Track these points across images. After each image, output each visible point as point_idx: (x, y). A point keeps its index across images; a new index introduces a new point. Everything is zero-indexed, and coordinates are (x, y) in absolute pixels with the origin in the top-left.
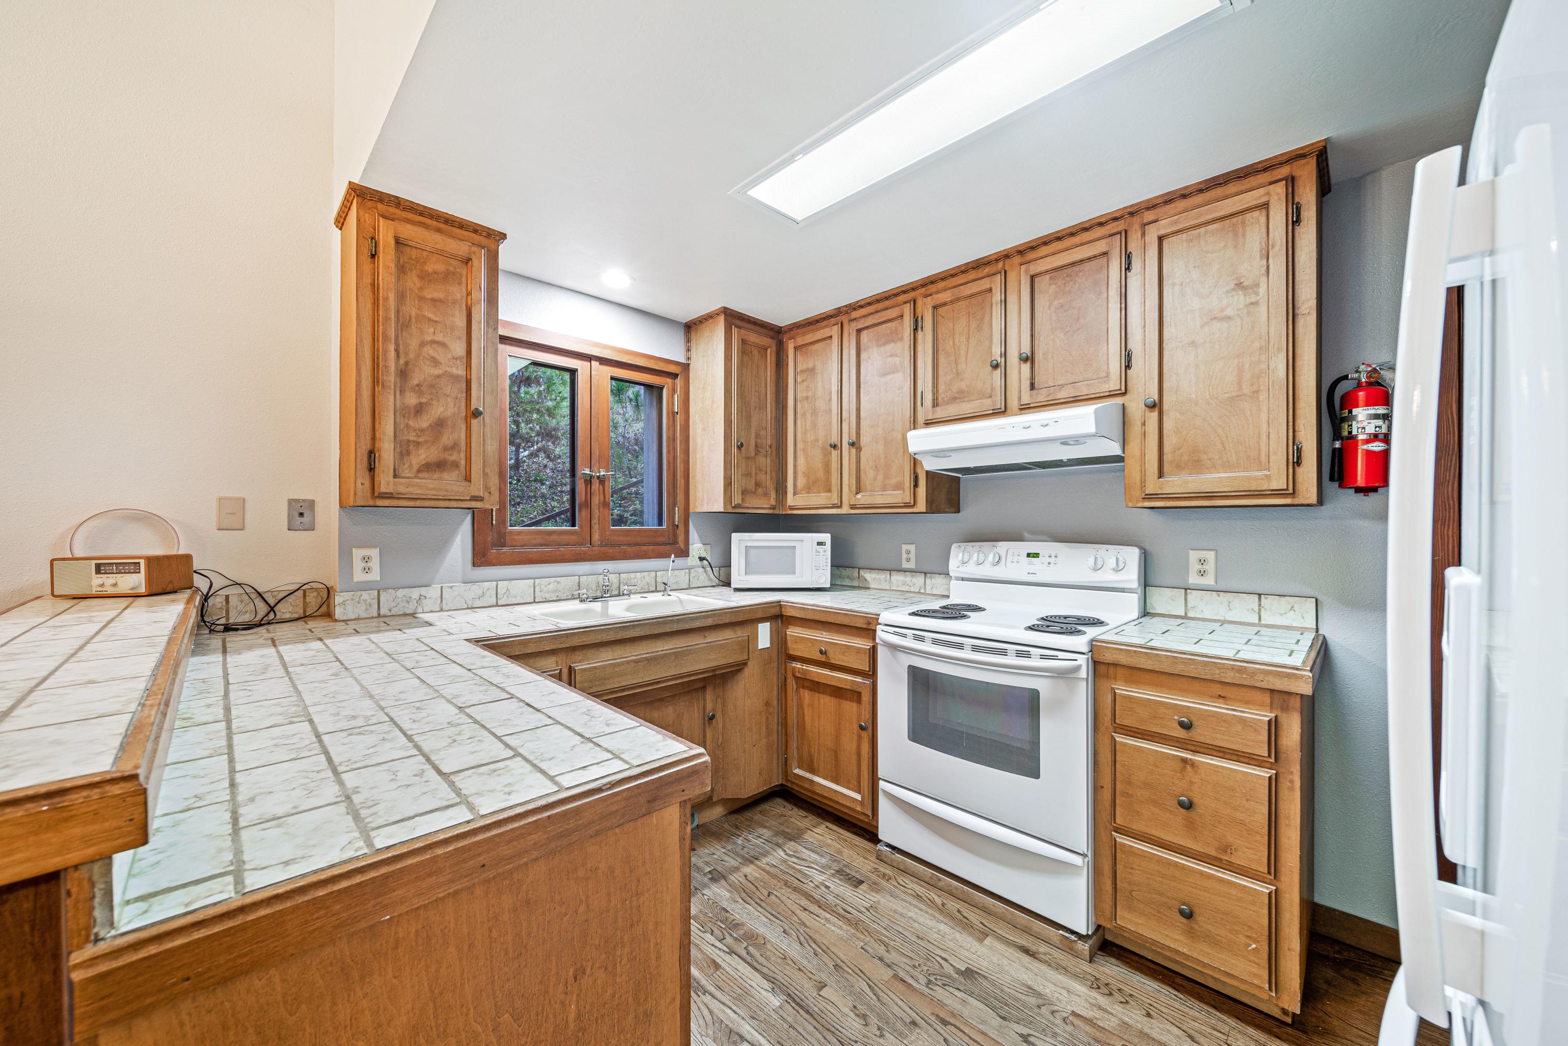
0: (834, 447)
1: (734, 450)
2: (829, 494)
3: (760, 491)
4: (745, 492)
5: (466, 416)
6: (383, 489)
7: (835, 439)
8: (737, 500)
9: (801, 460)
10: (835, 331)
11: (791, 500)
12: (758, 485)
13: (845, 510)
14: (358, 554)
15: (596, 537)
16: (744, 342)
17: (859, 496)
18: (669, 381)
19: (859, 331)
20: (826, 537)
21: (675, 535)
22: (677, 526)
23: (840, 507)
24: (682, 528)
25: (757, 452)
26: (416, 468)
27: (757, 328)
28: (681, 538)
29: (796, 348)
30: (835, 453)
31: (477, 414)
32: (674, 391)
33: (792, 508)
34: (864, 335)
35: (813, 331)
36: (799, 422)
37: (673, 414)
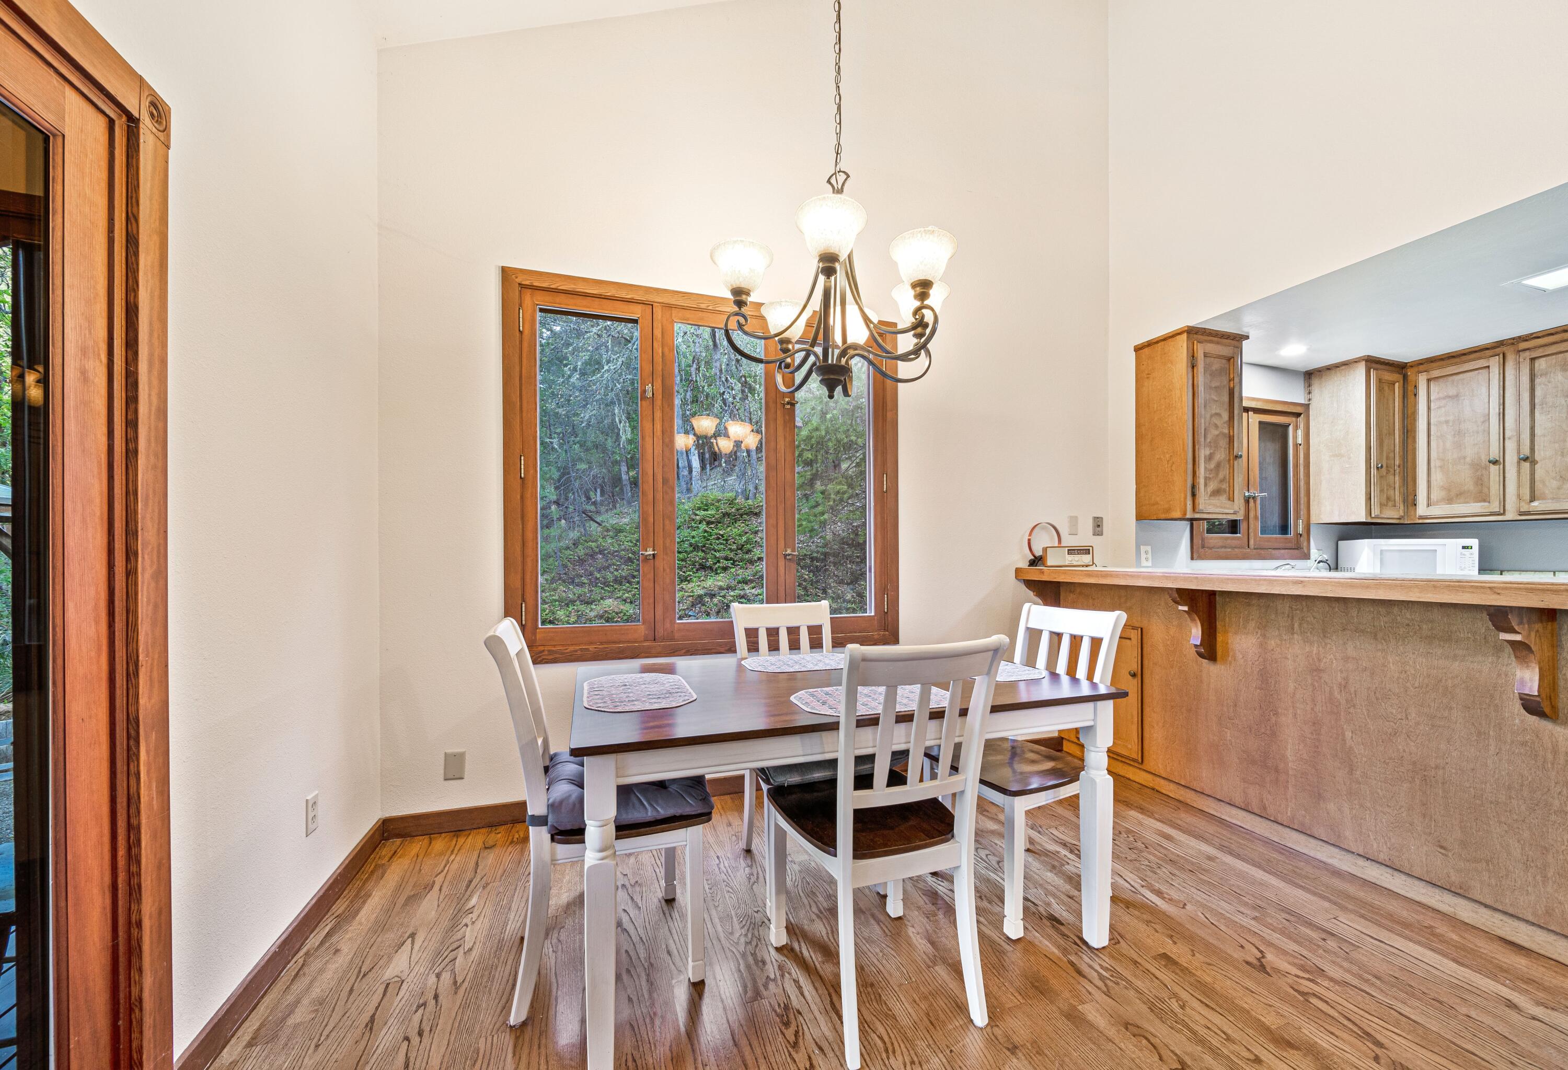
0: (1495, 462)
1: (1374, 471)
2: (1487, 504)
3: (1390, 504)
4: (1382, 505)
5: (1229, 460)
6: (1201, 508)
7: (1495, 453)
8: (1375, 511)
9: (1437, 477)
10: (1494, 363)
11: (1422, 509)
12: (1388, 499)
13: (1509, 516)
14: (1143, 548)
15: (1252, 542)
16: (1380, 381)
17: (1535, 504)
18: (1294, 419)
19: (1533, 360)
20: (1474, 542)
21: (1298, 542)
22: (1301, 535)
23: (1504, 514)
24: (1305, 535)
25: (1388, 472)
26: (1209, 493)
27: (1387, 367)
28: (1305, 544)
29: (1429, 380)
30: (1494, 469)
31: (1237, 457)
32: (1296, 428)
33: (1421, 517)
34: (1541, 364)
35: (1456, 364)
36: (1433, 444)
37: (1297, 446)
